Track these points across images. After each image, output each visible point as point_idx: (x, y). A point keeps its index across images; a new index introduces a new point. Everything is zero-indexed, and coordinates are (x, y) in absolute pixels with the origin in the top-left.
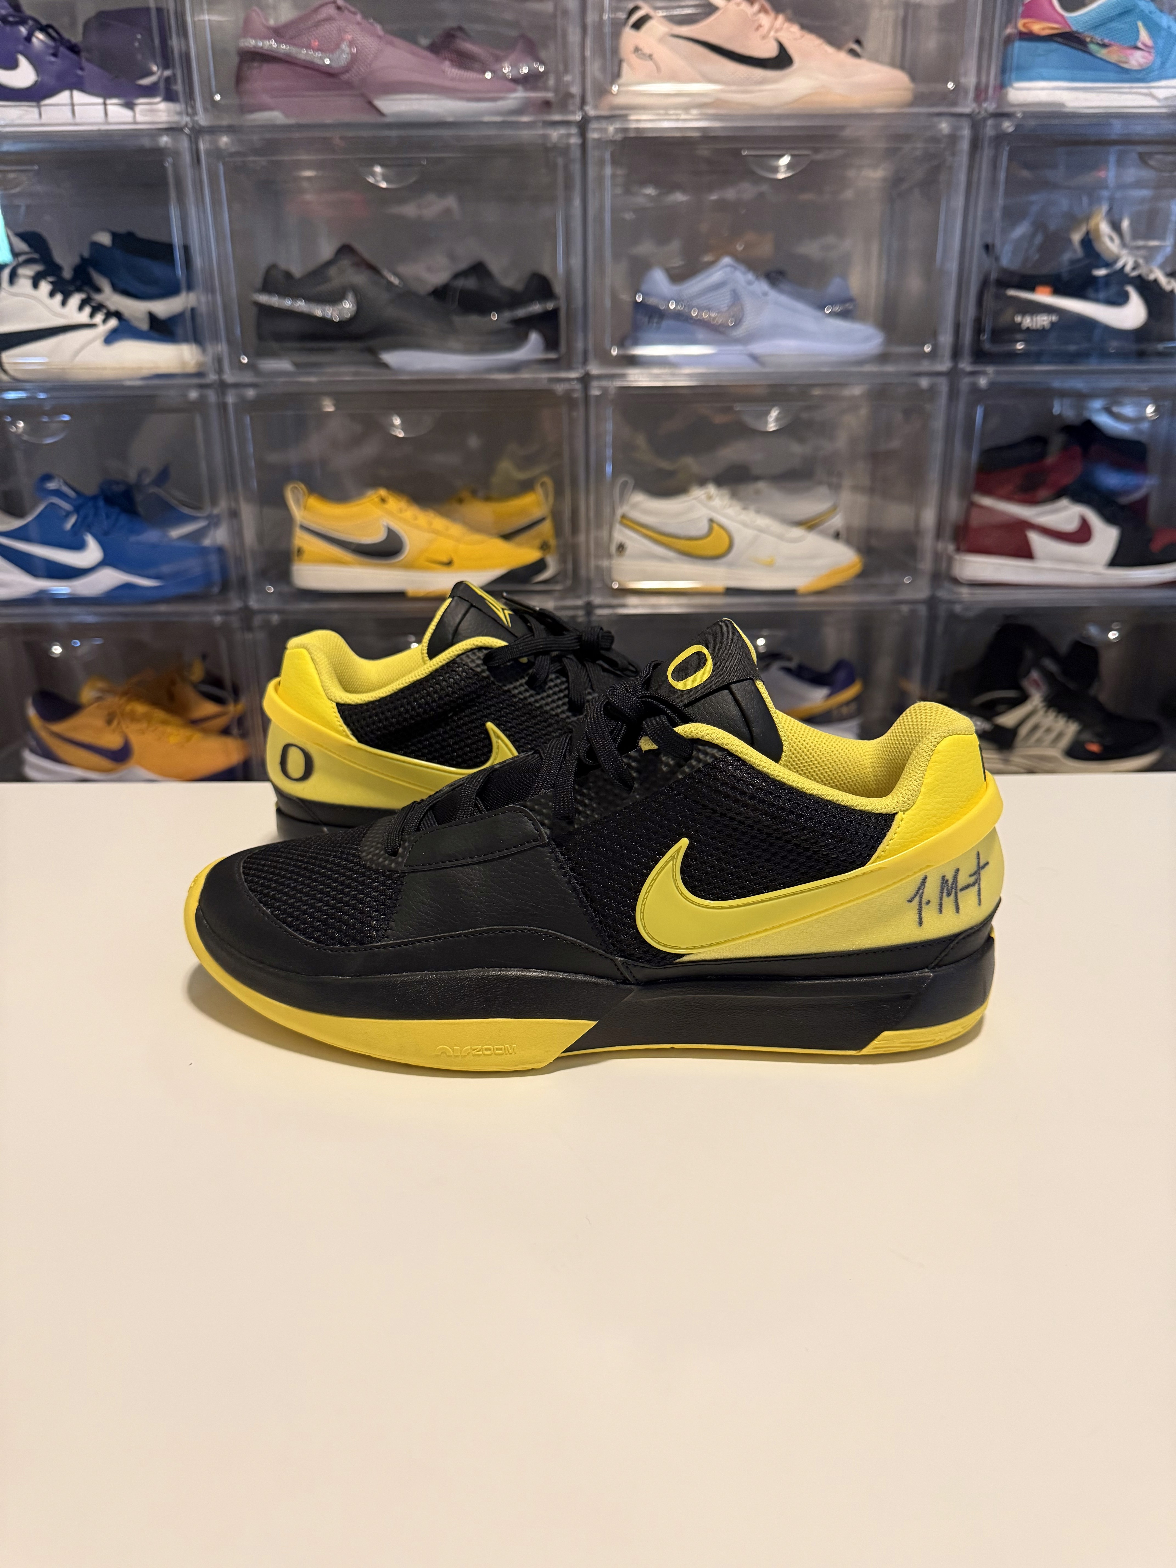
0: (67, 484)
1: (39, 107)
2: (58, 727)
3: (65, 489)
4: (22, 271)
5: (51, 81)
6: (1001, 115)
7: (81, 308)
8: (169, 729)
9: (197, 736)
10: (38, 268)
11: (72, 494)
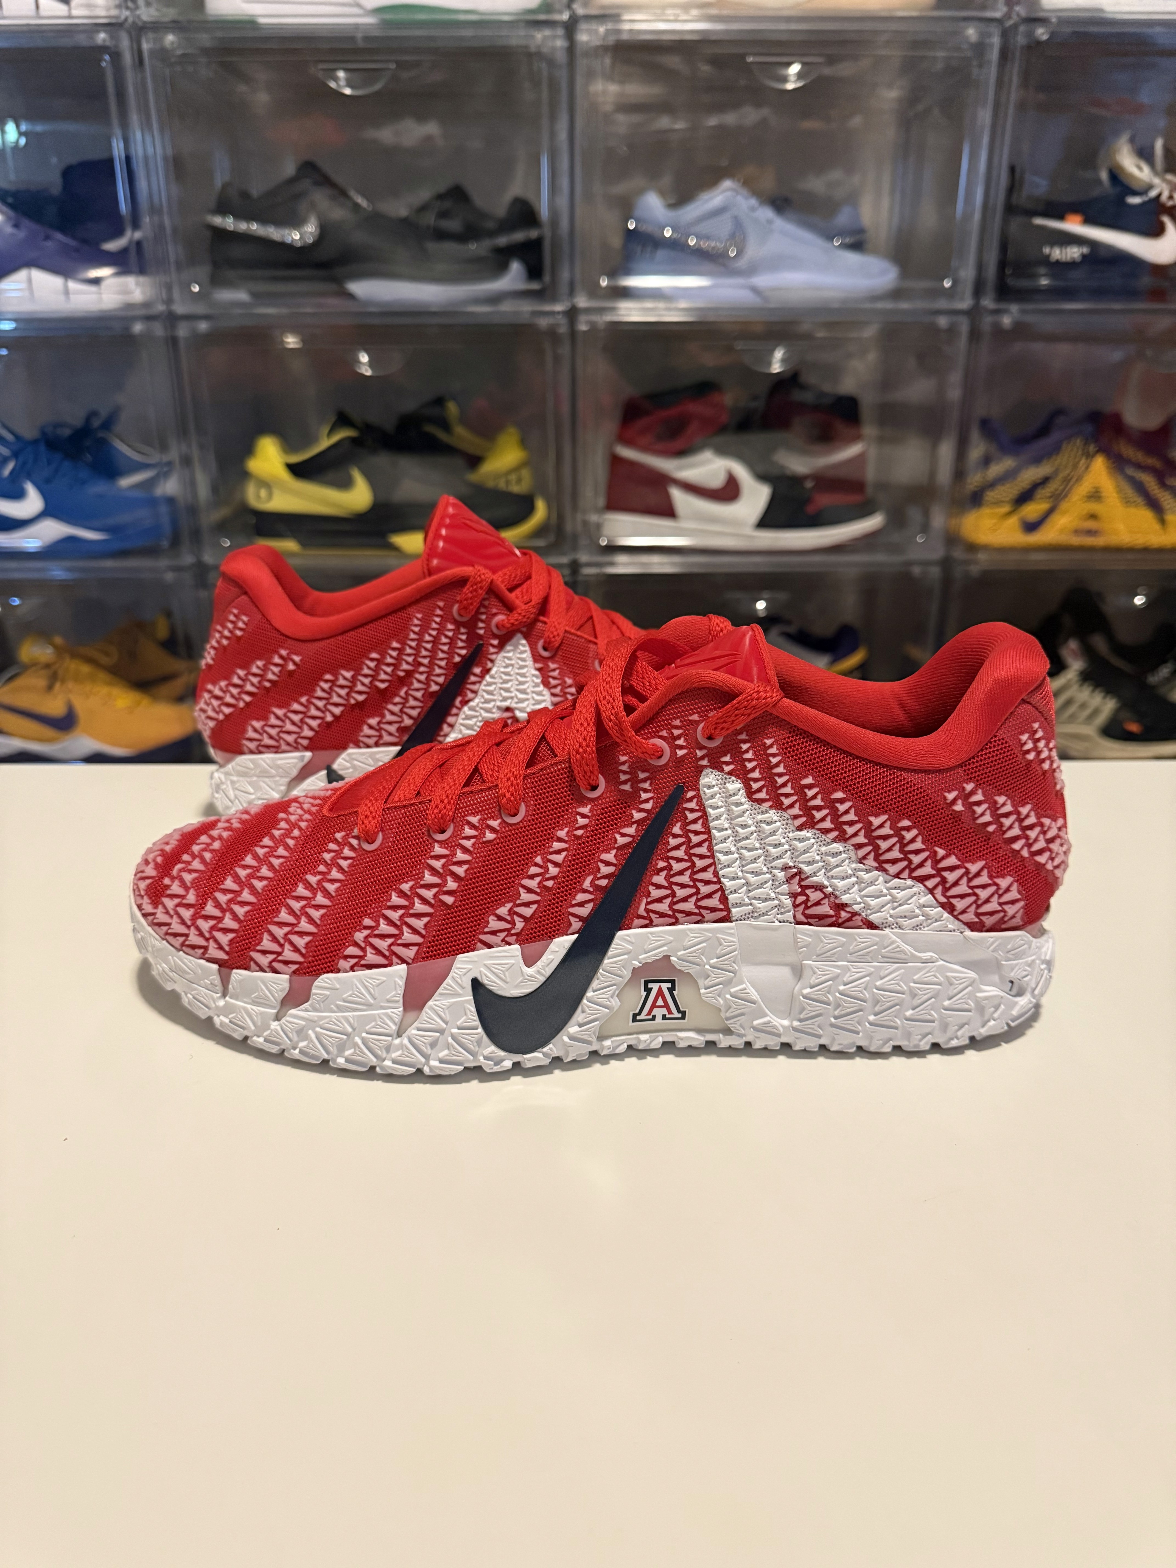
0: (4, 426)
3: (3, 432)
6: (1034, 21)
8: (113, 692)
9: (145, 702)
11: (9, 437)
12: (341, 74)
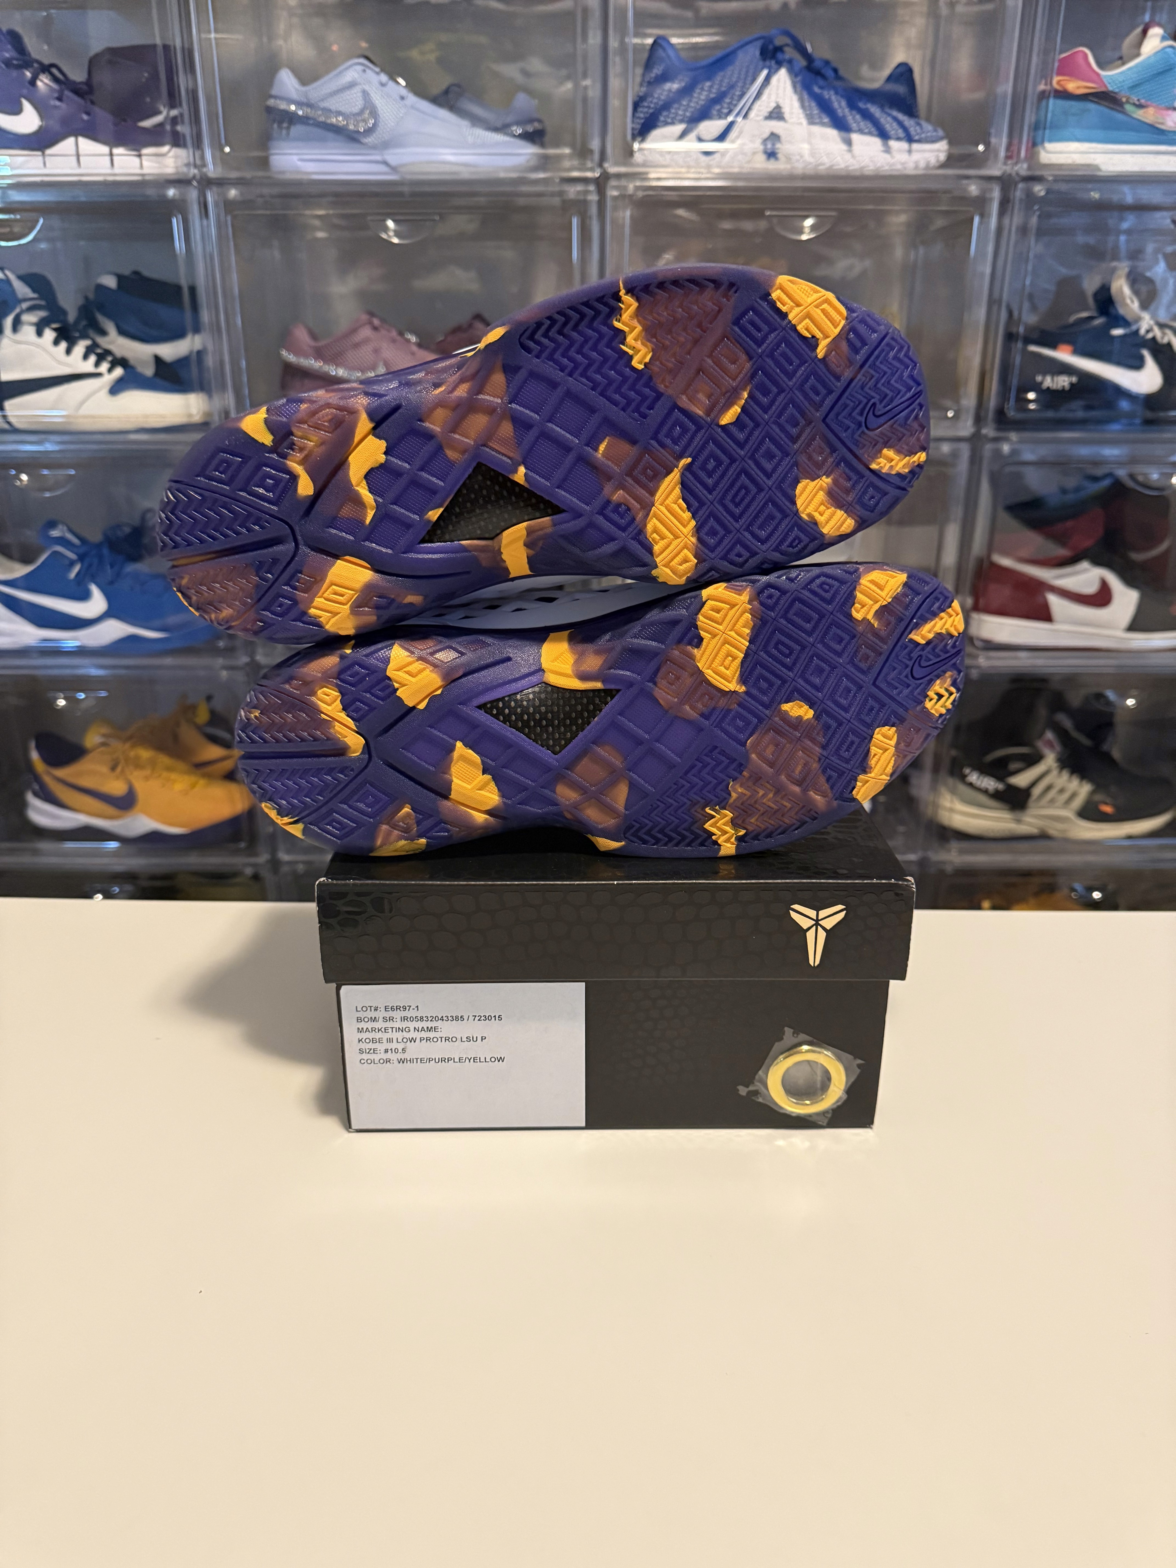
0: (71, 531)
1: (43, 154)
2: (61, 773)
3: (69, 536)
4: (26, 318)
5: (56, 127)
6: (1032, 179)
7: (86, 357)
8: (173, 776)
9: (202, 782)
10: (42, 314)
11: (76, 541)
12: (390, 224)
